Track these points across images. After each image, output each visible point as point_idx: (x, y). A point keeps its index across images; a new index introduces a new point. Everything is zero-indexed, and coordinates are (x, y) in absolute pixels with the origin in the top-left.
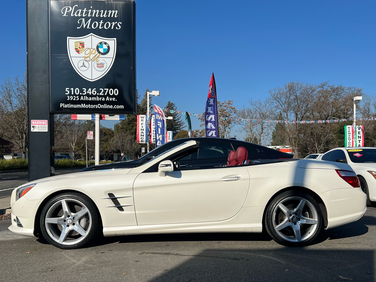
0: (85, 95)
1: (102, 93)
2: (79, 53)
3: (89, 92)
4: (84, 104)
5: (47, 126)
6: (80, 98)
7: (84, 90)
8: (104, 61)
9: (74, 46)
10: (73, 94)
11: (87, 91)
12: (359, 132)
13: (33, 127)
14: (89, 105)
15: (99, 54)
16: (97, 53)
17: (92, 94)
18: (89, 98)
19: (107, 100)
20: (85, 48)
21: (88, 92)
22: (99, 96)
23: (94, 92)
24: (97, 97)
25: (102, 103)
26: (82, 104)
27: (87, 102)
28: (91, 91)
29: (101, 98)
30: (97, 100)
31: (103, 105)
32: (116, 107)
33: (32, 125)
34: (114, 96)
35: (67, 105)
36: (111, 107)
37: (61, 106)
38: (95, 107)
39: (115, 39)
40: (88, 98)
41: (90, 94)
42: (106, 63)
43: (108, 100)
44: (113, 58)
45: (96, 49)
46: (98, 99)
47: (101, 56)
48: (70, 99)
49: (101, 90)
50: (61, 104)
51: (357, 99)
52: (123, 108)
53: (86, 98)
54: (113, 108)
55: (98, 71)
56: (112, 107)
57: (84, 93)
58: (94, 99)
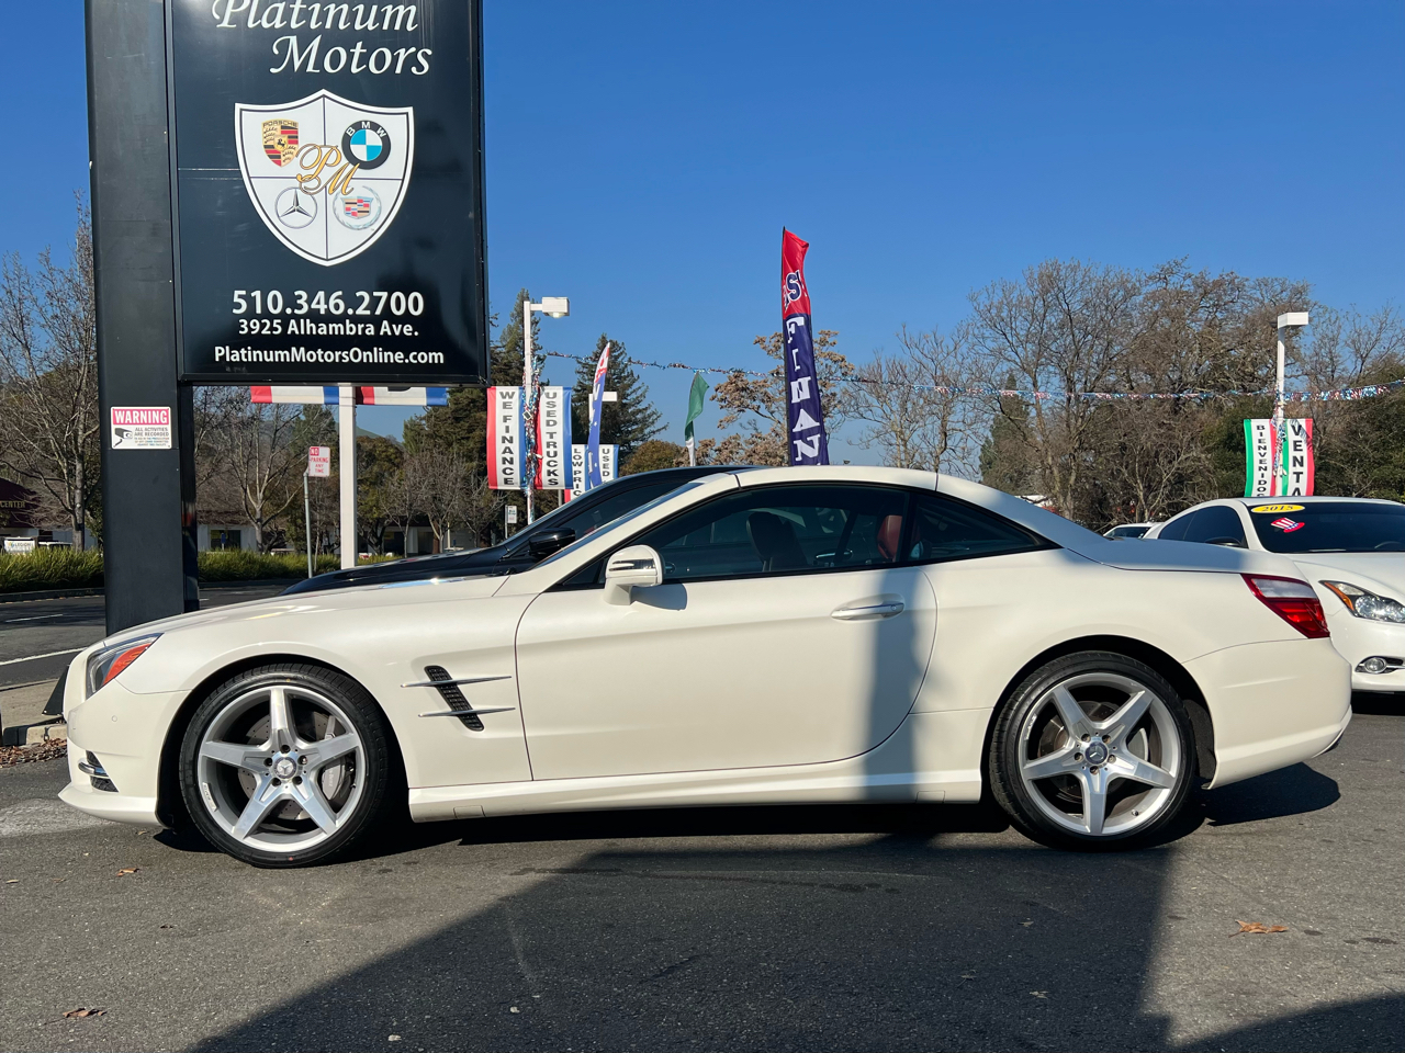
0: (305, 317)
1: (365, 309)
2: (279, 163)
3: (318, 303)
4: (302, 349)
5: (169, 427)
6: (285, 326)
7: (300, 297)
8: (371, 190)
9: (261, 135)
10: (259, 311)
11: (309, 302)
12: (1295, 442)
13: (120, 432)
14: (320, 352)
15: (351, 166)
16: (344, 161)
17: (328, 310)
18: (318, 328)
19: (382, 333)
20: (301, 144)
21: (314, 306)
22: (356, 320)
23: (335, 303)
24: (348, 321)
25: (366, 343)
26: (294, 349)
27: (311, 342)
28: (327, 302)
29: (360, 326)
30: (348, 332)
31: (369, 353)
32: (415, 357)
33: (113, 427)
34: (407, 318)
35: (239, 351)
36: (398, 357)
37: (217, 355)
38: (341, 358)
39: (410, 110)
40: (313, 325)
41: (322, 312)
42: (378, 199)
43: (385, 333)
44: (403, 180)
45: (340, 148)
46: (350, 329)
47: (360, 173)
48: (250, 329)
49: (362, 298)
50: (217, 348)
51: (1289, 324)
52: (442, 361)
53: (309, 327)
54: (407, 361)
55: (351, 228)
56: (402, 356)
57: (301, 307)
58: (335, 328)
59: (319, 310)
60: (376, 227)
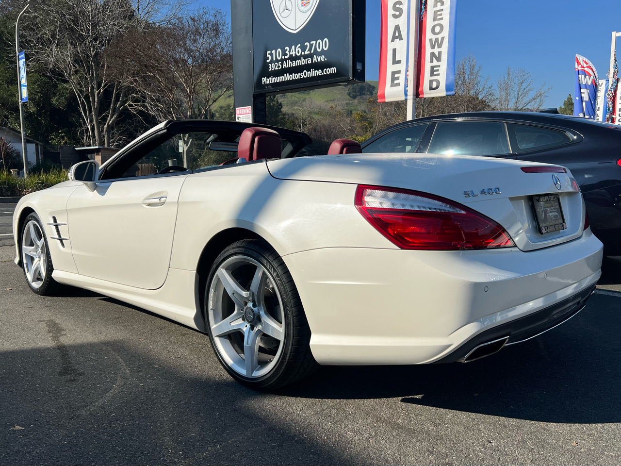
0: (288, 59)
1: (308, 51)
3: (292, 52)
4: (288, 74)
5: (251, 115)
6: (282, 64)
7: (287, 50)
10: (274, 60)
11: (289, 52)
13: (238, 118)
14: (293, 74)
17: (295, 54)
18: (292, 63)
21: (291, 53)
22: (305, 57)
24: (302, 58)
25: (308, 67)
26: (285, 75)
27: (291, 71)
28: (295, 51)
29: (306, 60)
30: (303, 64)
31: (310, 72)
32: (326, 71)
33: (237, 116)
34: (323, 52)
37: (263, 81)
38: (300, 76)
41: (294, 56)
43: (315, 61)
46: (303, 62)
48: (272, 68)
49: (307, 45)
50: (263, 78)
52: (335, 72)
53: (290, 64)
54: (323, 74)
55: (303, 12)
56: (321, 72)
57: (287, 55)
58: (298, 63)
59: (292, 55)
60: (311, 10)
